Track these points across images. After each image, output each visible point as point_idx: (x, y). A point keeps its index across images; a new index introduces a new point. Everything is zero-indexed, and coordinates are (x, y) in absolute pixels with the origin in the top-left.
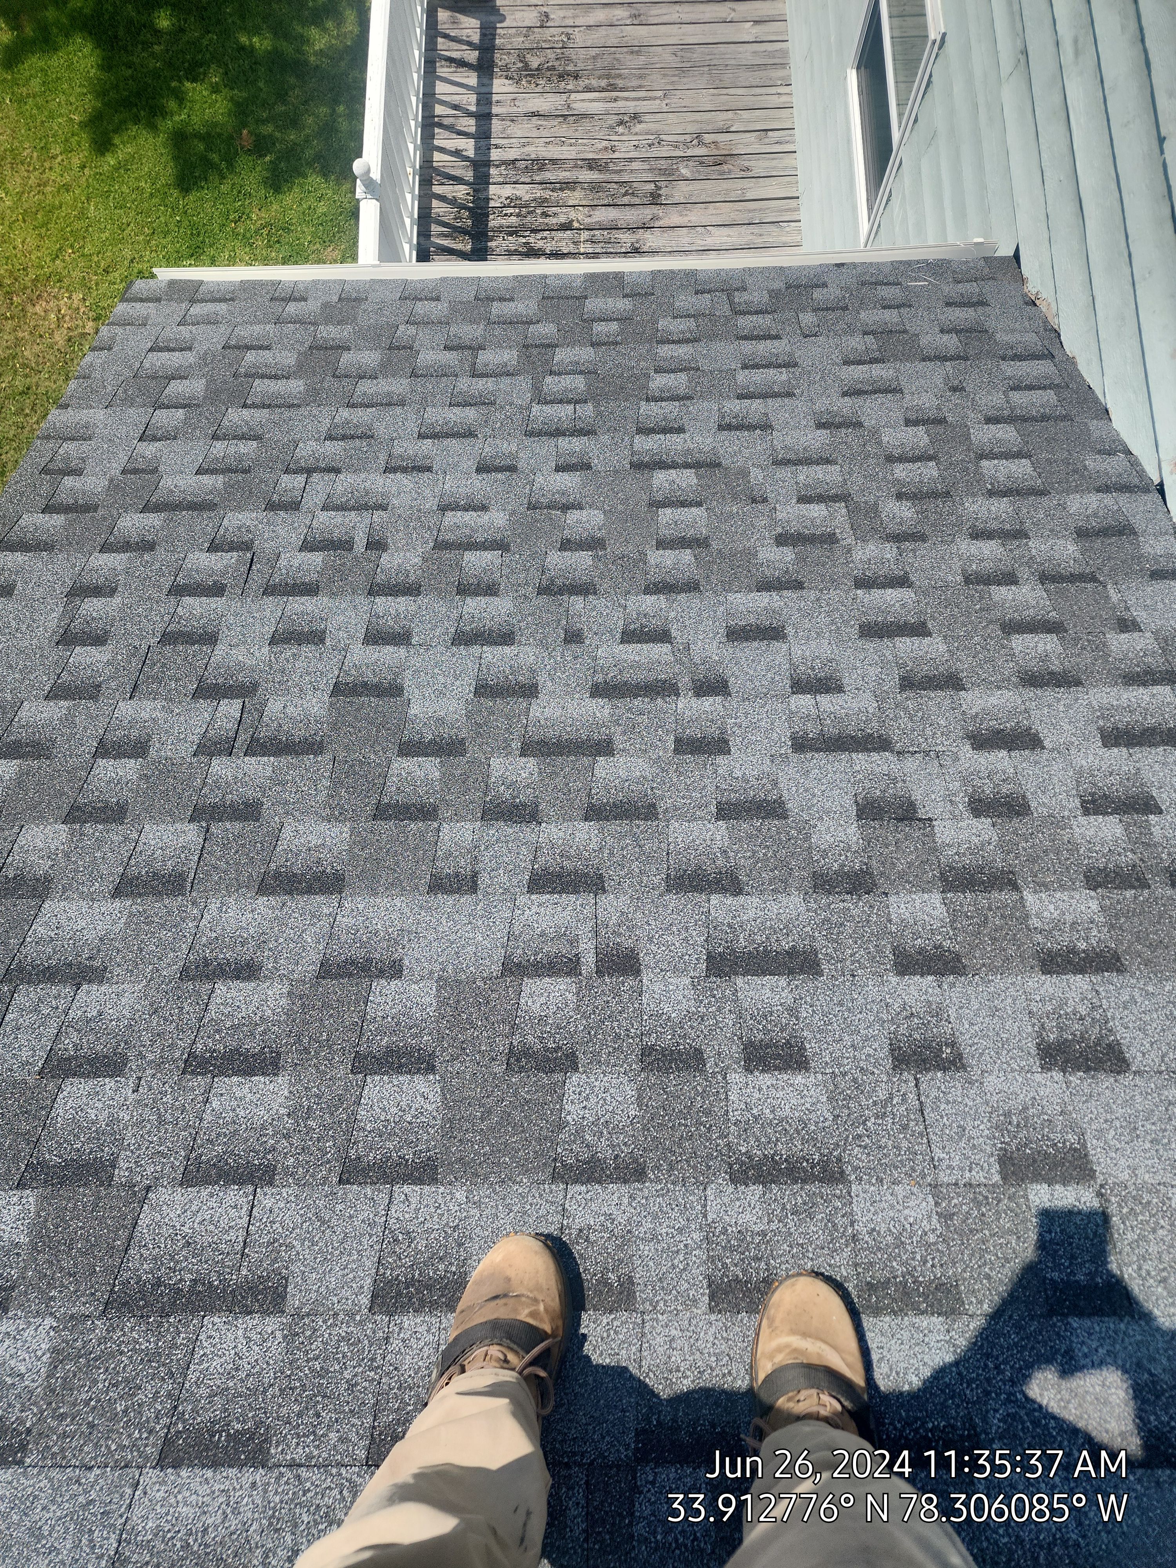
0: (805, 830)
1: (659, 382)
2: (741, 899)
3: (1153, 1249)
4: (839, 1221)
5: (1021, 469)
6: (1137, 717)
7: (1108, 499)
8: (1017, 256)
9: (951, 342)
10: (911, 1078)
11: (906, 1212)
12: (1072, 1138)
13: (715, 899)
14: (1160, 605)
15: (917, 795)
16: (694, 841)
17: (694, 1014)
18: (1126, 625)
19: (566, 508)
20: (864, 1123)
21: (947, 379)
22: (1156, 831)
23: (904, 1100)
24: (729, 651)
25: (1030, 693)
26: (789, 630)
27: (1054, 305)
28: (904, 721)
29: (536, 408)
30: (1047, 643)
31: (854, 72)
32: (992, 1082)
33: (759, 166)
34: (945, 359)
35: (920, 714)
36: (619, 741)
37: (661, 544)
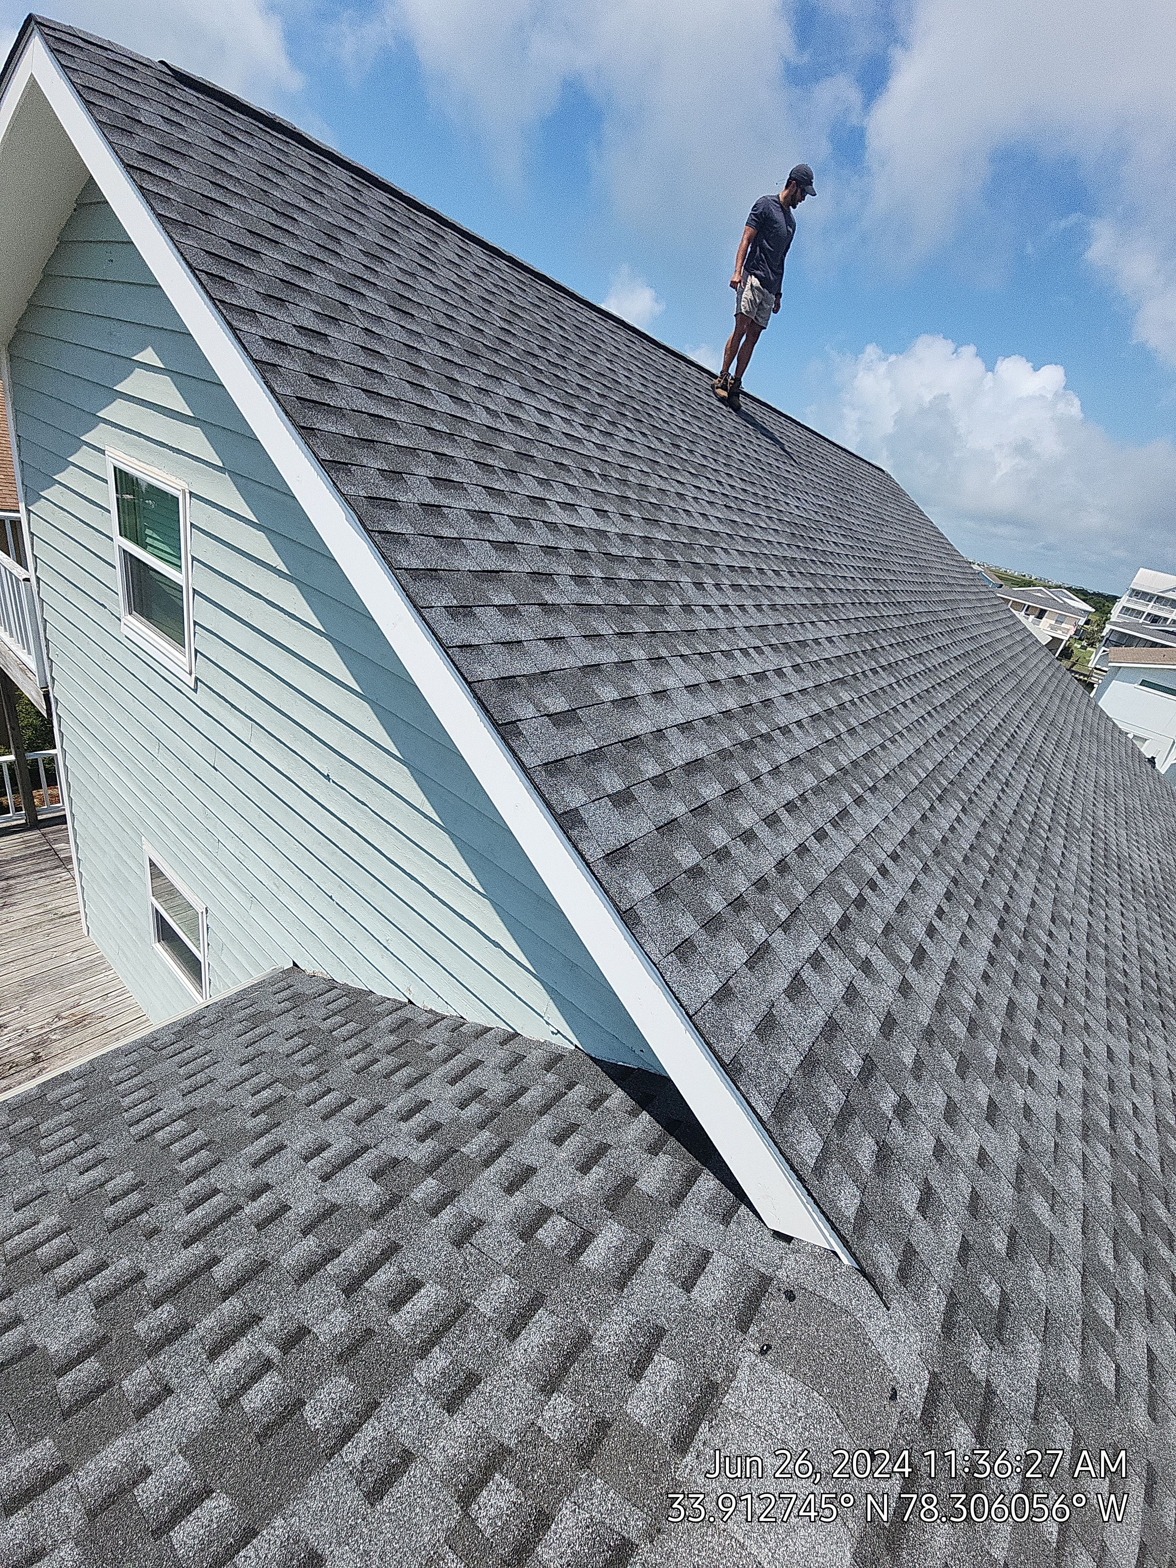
0: (354, 1205)
1: (127, 1101)
2: (343, 1255)
3: (586, 1212)
4: (479, 1321)
5: (352, 1026)
6: (456, 1070)
7: (394, 1015)
8: (295, 964)
9: (287, 1004)
10: (468, 1244)
11: (502, 1290)
12: (537, 1206)
13: (329, 1267)
14: (438, 1034)
15: (395, 1154)
16: (299, 1255)
17: (353, 1319)
18: (431, 1047)
19: (102, 1185)
20: (462, 1279)
21: (294, 1017)
22: (490, 1096)
23: (471, 1254)
24: (259, 1172)
25: (412, 1090)
26: (286, 1142)
27: (324, 971)
28: (368, 1135)
29: (43, 1159)
30: (405, 1072)
31: (158, 944)
32: (498, 1217)
33: (108, 1013)
34: (288, 1011)
35: (373, 1127)
36: (219, 1252)
37: (182, 1160)
